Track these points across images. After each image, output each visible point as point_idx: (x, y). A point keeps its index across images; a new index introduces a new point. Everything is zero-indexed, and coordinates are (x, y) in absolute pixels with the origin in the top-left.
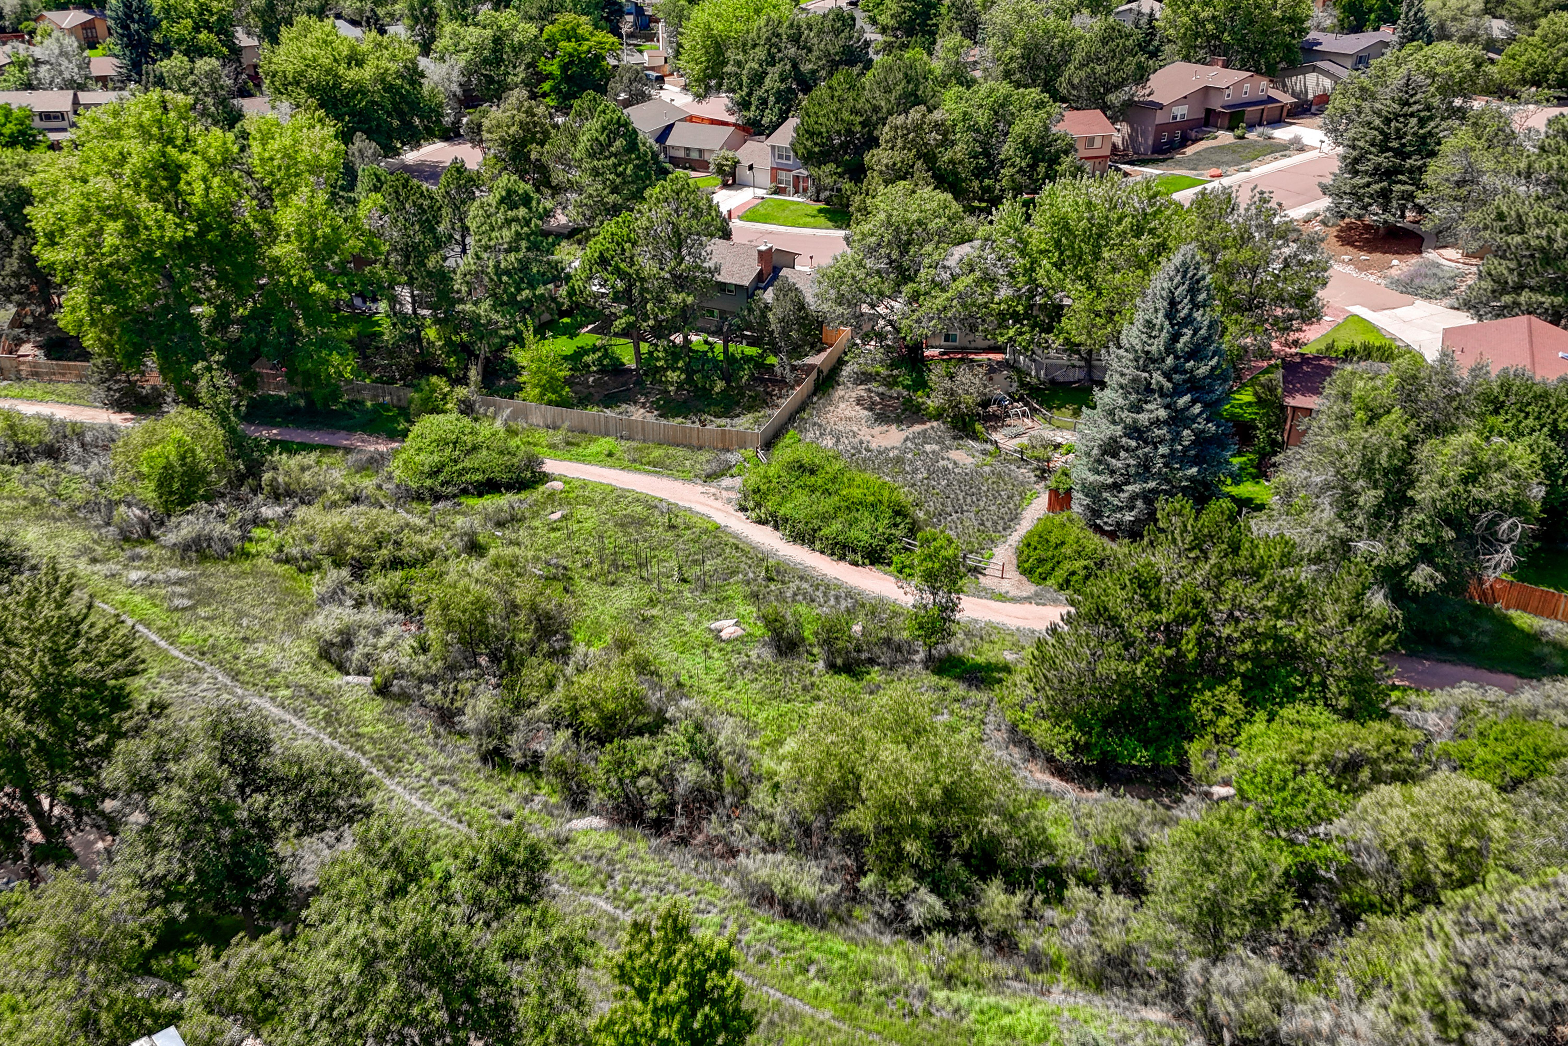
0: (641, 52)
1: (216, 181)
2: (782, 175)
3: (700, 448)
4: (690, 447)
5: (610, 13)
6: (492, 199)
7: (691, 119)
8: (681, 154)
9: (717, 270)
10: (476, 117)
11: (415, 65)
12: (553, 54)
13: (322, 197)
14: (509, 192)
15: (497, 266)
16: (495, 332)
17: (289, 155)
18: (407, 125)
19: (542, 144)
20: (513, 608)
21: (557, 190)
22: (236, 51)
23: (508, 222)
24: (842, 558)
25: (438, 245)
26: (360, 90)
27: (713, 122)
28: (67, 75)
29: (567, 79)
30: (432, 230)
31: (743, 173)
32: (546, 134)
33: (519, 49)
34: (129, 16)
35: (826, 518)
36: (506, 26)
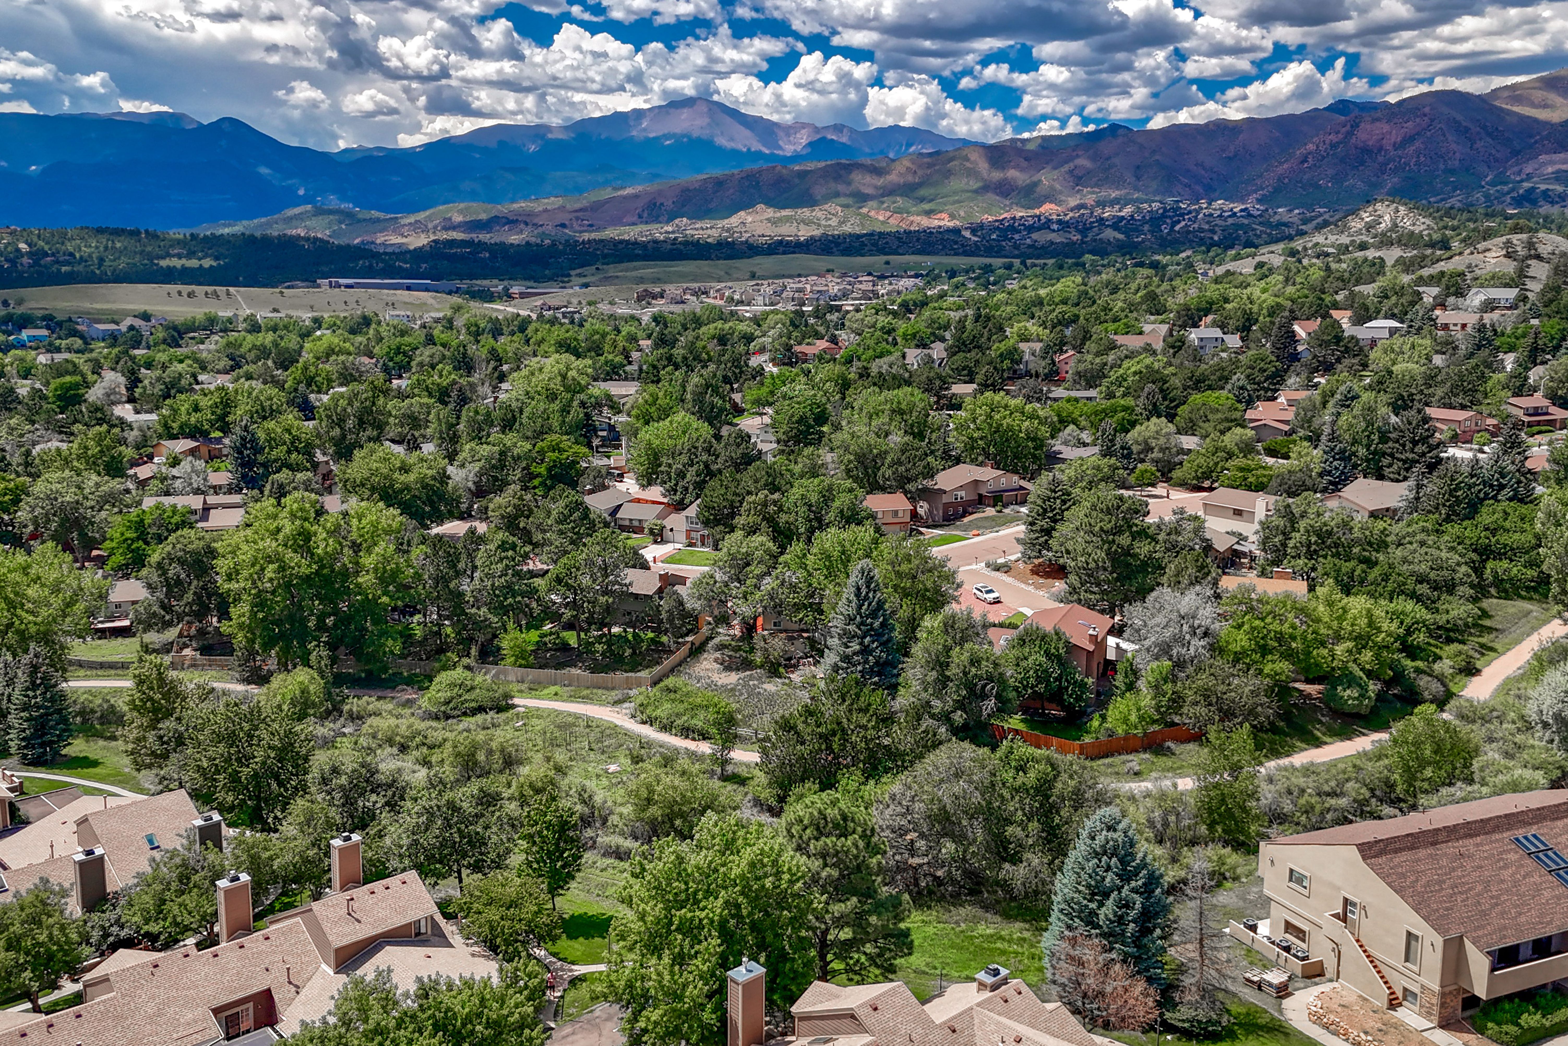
0: (609, 457)
1: (331, 541)
2: (693, 534)
3: (613, 689)
4: (606, 688)
5: (588, 431)
6: (492, 547)
7: (638, 501)
8: (627, 523)
9: (631, 584)
10: (484, 502)
11: (445, 472)
12: (542, 461)
13: (392, 547)
14: (503, 542)
15: (493, 585)
16: (489, 626)
17: (375, 525)
18: (436, 511)
19: (528, 517)
20: (490, 752)
21: (536, 545)
22: (315, 466)
23: (501, 560)
24: (687, 737)
25: (458, 574)
26: (407, 488)
27: (654, 502)
28: (195, 486)
29: (551, 477)
30: (455, 566)
31: (667, 534)
32: (531, 511)
33: (517, 459)
34: (244, 446)
35: (679, 715)
36: (509, 444)
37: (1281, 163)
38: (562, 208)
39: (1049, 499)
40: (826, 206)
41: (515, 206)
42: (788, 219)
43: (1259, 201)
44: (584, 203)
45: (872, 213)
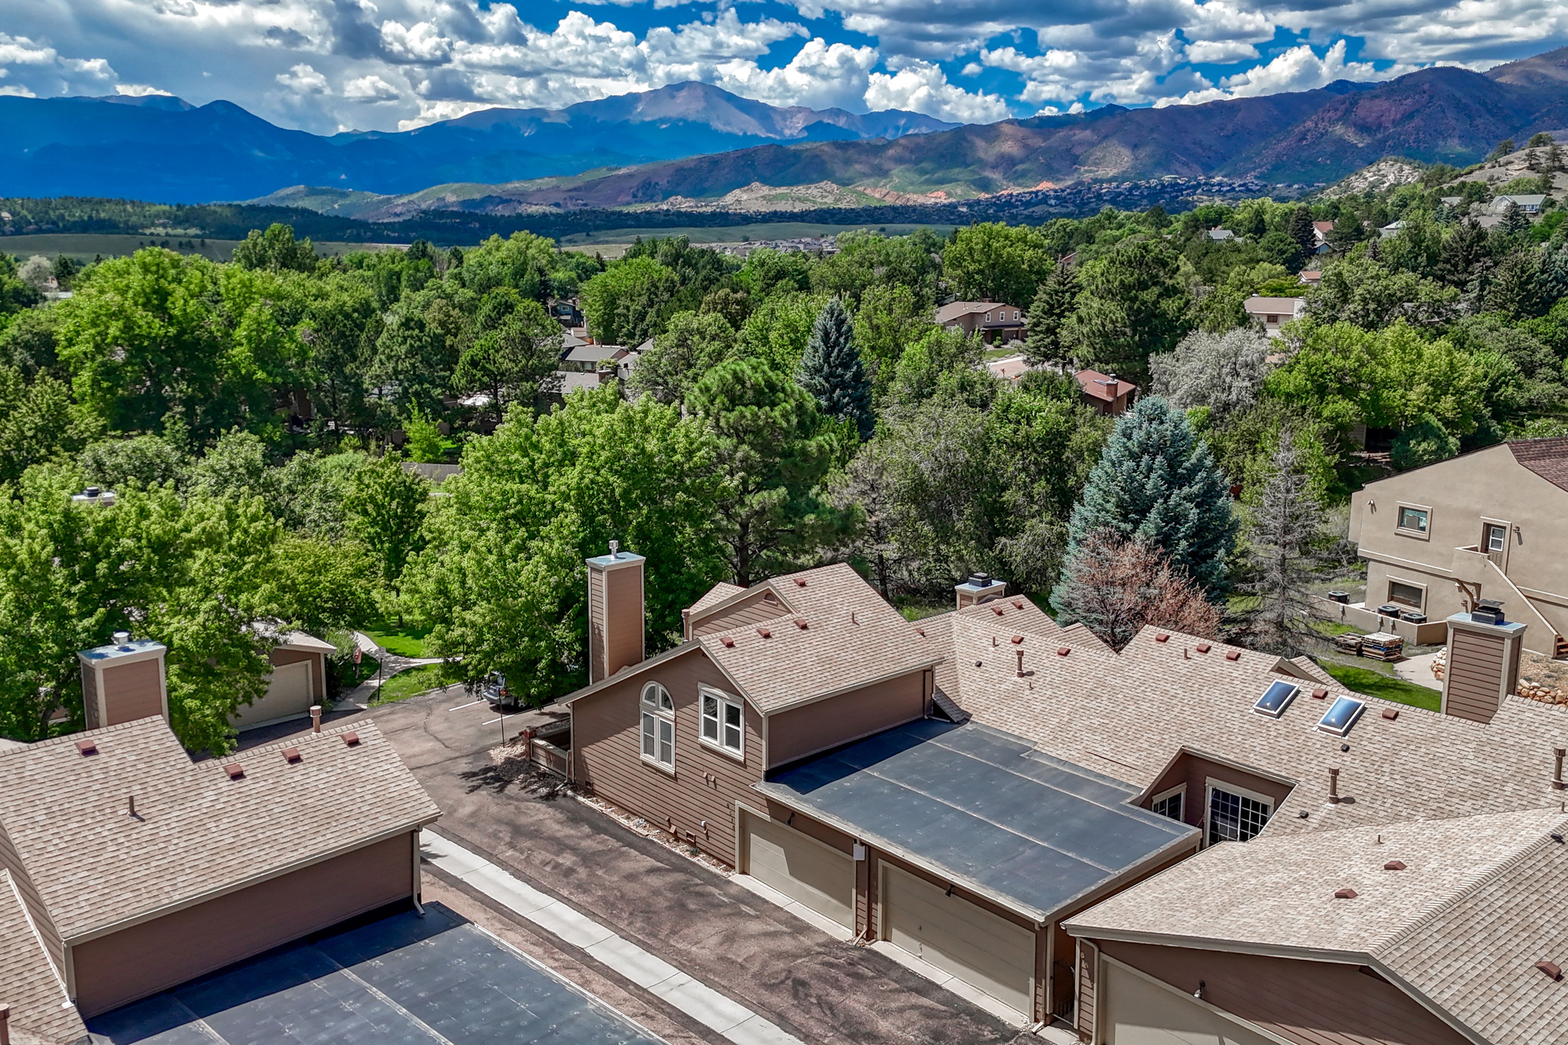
37: (1279, 141)
38: (556, 188)
39: (1056, 292)
40: (822, 184)
41: (510, 186)
42: (783, 197)
43: (1256, 177)
44: (579, 183)
45: (868, 191)
